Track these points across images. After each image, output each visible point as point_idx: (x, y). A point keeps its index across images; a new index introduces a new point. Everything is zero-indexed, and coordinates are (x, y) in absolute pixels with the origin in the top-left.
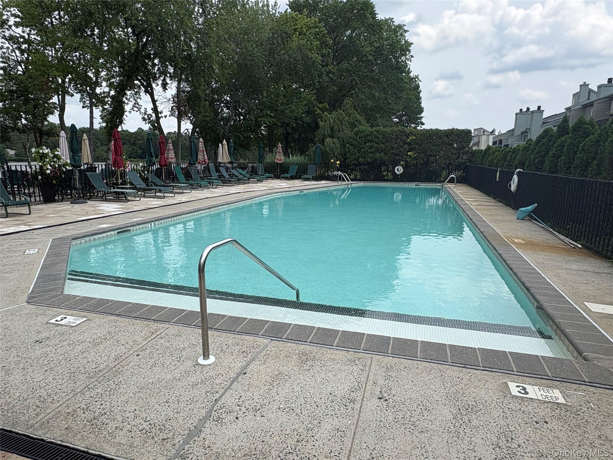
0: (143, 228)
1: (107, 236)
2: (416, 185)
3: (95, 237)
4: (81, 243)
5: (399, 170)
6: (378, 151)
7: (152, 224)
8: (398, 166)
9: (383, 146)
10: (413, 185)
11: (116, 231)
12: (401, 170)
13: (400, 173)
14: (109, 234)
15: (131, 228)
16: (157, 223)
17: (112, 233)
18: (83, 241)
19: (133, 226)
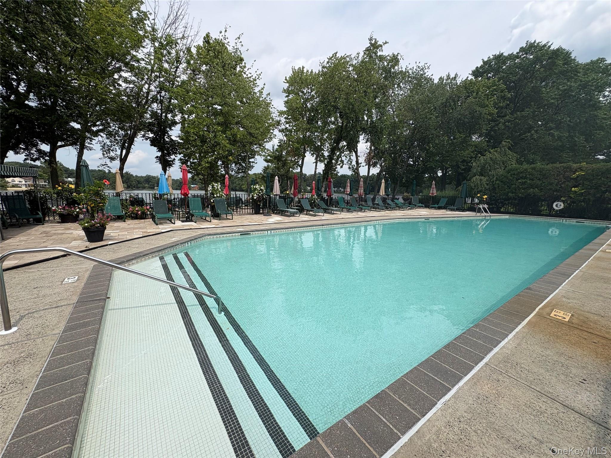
0: (261, 233)
1: (232, 236)
2: (577, 222)
3: (223, 235)
4: (213, 238)
5: (558, 206)
6: (532, 186)
7: (269, 232)
8: (558, 201)
9: (539, 183)
10: (573, 222)
11: (239, 234)
12: (561, 205)
13: (560, 208)
14: (234, 234)
15: (251, 233)
16: (273, 231)
17: (237, 234)
18: (215, 237)
19: (252, 231)
